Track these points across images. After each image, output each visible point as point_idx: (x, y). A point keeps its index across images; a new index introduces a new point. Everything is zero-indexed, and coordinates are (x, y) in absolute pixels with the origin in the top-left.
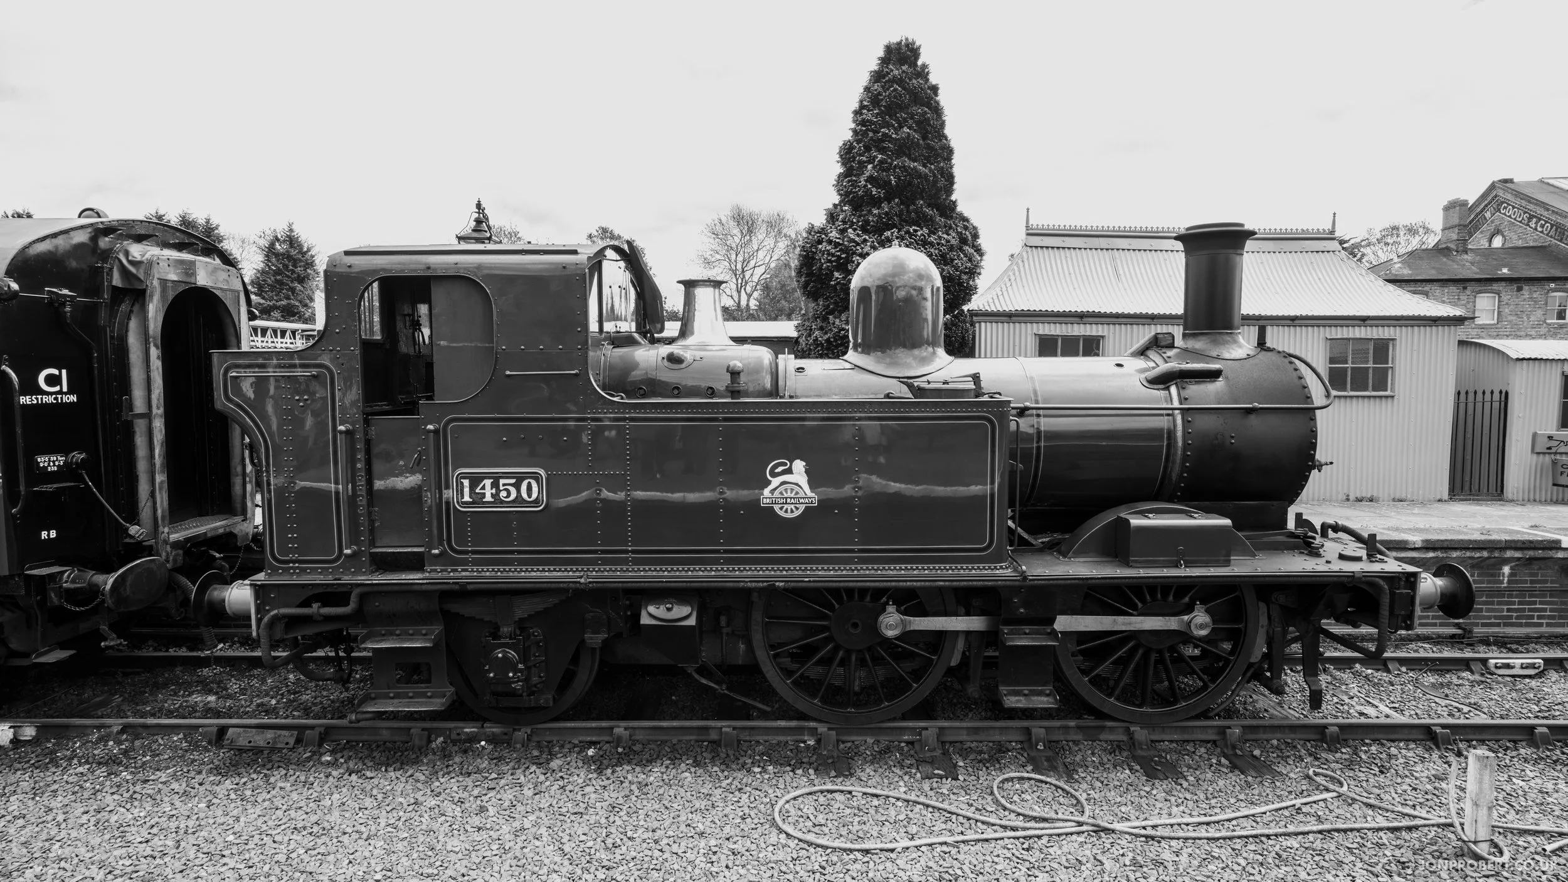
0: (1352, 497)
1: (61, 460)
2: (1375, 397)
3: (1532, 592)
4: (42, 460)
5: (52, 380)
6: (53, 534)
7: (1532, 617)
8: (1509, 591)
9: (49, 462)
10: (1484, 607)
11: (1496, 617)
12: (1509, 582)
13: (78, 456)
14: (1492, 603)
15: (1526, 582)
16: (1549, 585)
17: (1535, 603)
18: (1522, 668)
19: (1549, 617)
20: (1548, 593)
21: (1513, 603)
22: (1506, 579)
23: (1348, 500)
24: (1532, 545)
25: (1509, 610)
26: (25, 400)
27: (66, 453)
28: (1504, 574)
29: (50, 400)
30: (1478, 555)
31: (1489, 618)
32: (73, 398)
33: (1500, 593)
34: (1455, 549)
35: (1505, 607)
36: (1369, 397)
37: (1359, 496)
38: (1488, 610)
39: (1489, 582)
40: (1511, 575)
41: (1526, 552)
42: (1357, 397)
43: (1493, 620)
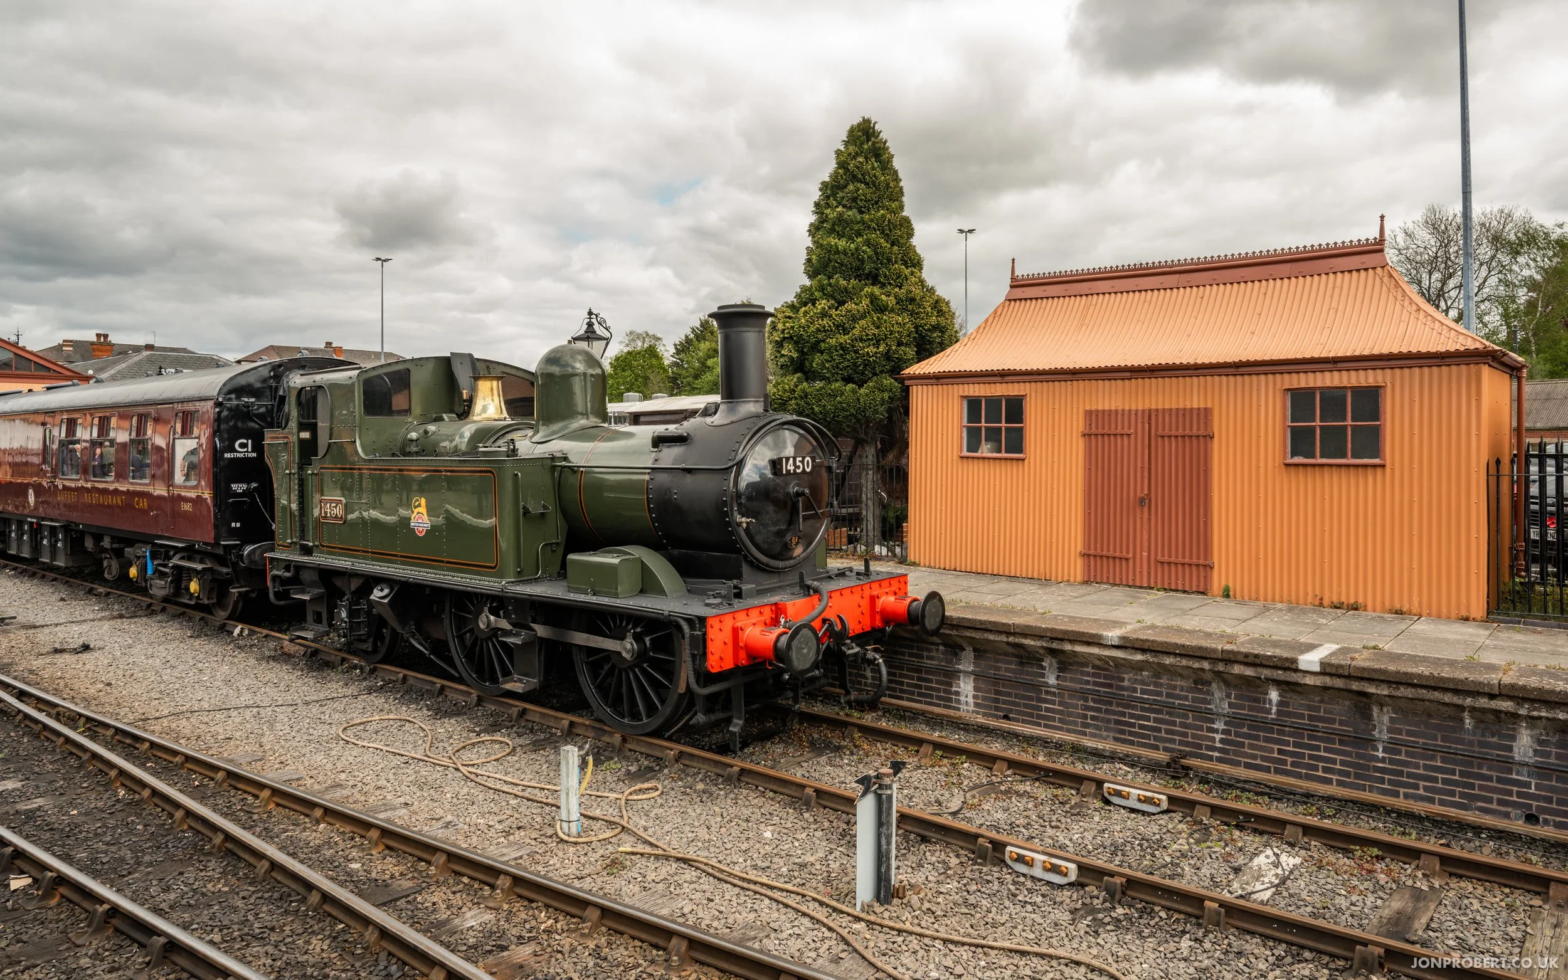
0: (1326, 602)
1: (245, 486)
2: (1357, 466)
3: (1313, 733)
4: (234, 486)
5: (242, 445)
6: (238, 525)
7: (1316, 768)
8: (1279, 725)
9: (238, 488)
10: (1247, 741)
11: (1263, 758)
12: (1279, 712)
13: (254, 485)
14: (1257, 738)
15: (1302, 716)
16: (1336, 726)
17: (1318, 748)
18: (1139, 800)
19: (1340, 773)
20: (1337, 738)
21: (1287, 744)
22: (1274, 709)
23: (1321, 605)
24: (1258, 661)
25: (1280, 752)
26: (227, 455)
27: (249, 483)
28: (1270, 701)
29: (242, 455)
30: (1196, 665)
31: (1255, 757)
32: (254, 455)
33: (1267, 726)
34: (1168, 654)
35: (1276, 747)
36: (1348, 466)
37: (1335, 600)
38: (1251, 747)
39: (1251, 709)
40: (1280, 704)
41: (1260, 670)
42: (1331, 465)
43: (1258, 762)
